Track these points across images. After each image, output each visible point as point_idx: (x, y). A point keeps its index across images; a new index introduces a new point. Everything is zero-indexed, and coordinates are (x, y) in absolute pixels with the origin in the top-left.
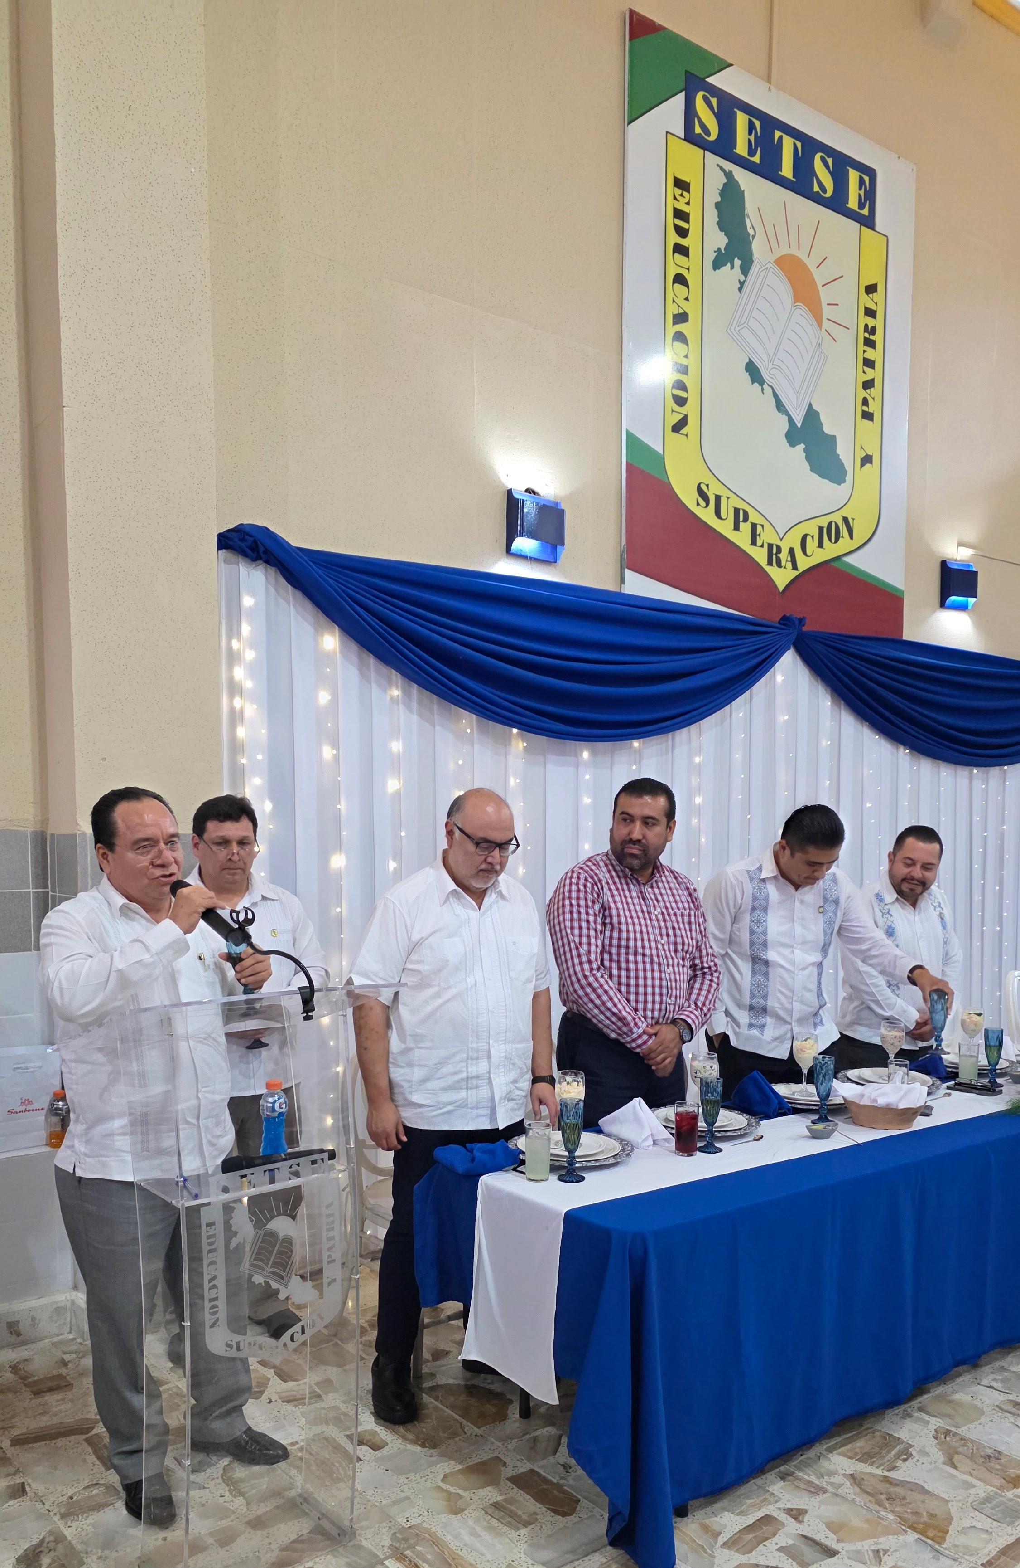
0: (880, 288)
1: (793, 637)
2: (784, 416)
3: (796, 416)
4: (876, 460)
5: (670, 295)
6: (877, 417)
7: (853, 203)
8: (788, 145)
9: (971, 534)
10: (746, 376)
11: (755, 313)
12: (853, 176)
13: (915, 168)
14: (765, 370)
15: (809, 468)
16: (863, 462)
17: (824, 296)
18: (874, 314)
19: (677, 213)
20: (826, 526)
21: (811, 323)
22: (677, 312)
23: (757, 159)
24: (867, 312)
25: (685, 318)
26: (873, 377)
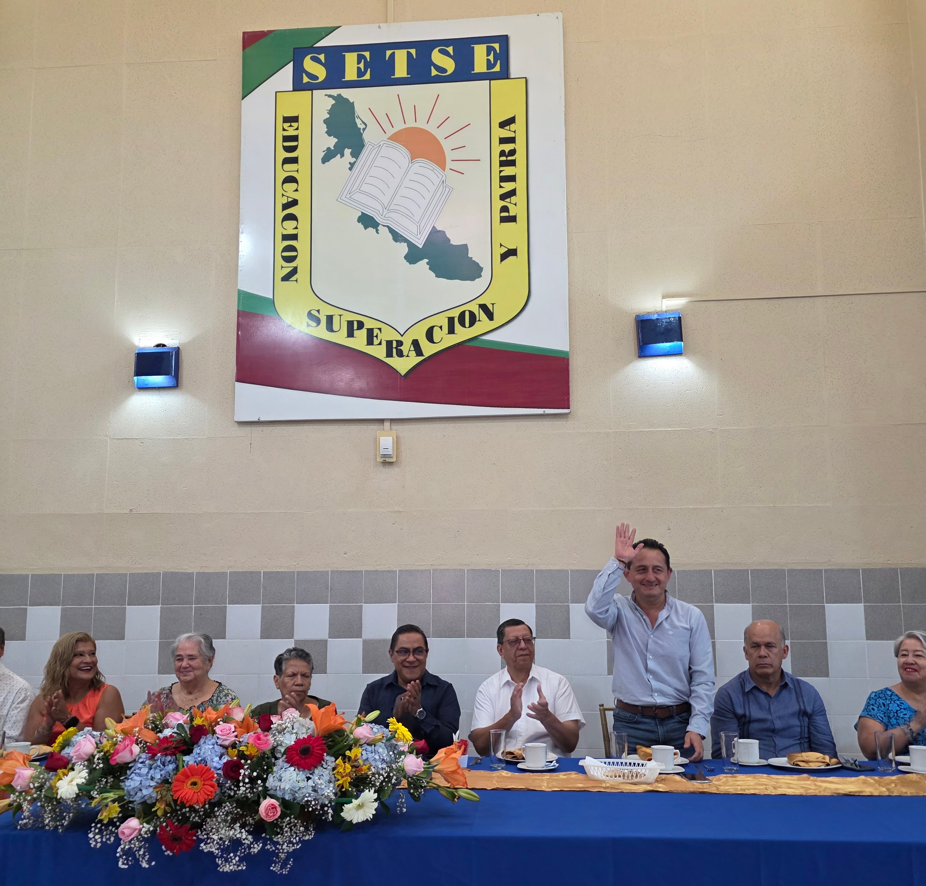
0: (520, 119)
2: (403, 243)
3: (417, 240)
4: (522, 251)
5: (279, 191)
6: (521, 218)
7: (480, 68)
8: (401, 57)
10: (361, 226)
11: (368, 180)
12: (480, 49)
13: (560, 15)
14: (381, 216)
15: (435, 275)
16: (504, 257)
17: (447, 145)
18: (512, 140)
19: (286, 139)
20: (458, 316)
21: (432, 169)
22: (286, 202)
23: (367, 76)
24: (503, 141)
25: (295, 203)
26: (514, 188)
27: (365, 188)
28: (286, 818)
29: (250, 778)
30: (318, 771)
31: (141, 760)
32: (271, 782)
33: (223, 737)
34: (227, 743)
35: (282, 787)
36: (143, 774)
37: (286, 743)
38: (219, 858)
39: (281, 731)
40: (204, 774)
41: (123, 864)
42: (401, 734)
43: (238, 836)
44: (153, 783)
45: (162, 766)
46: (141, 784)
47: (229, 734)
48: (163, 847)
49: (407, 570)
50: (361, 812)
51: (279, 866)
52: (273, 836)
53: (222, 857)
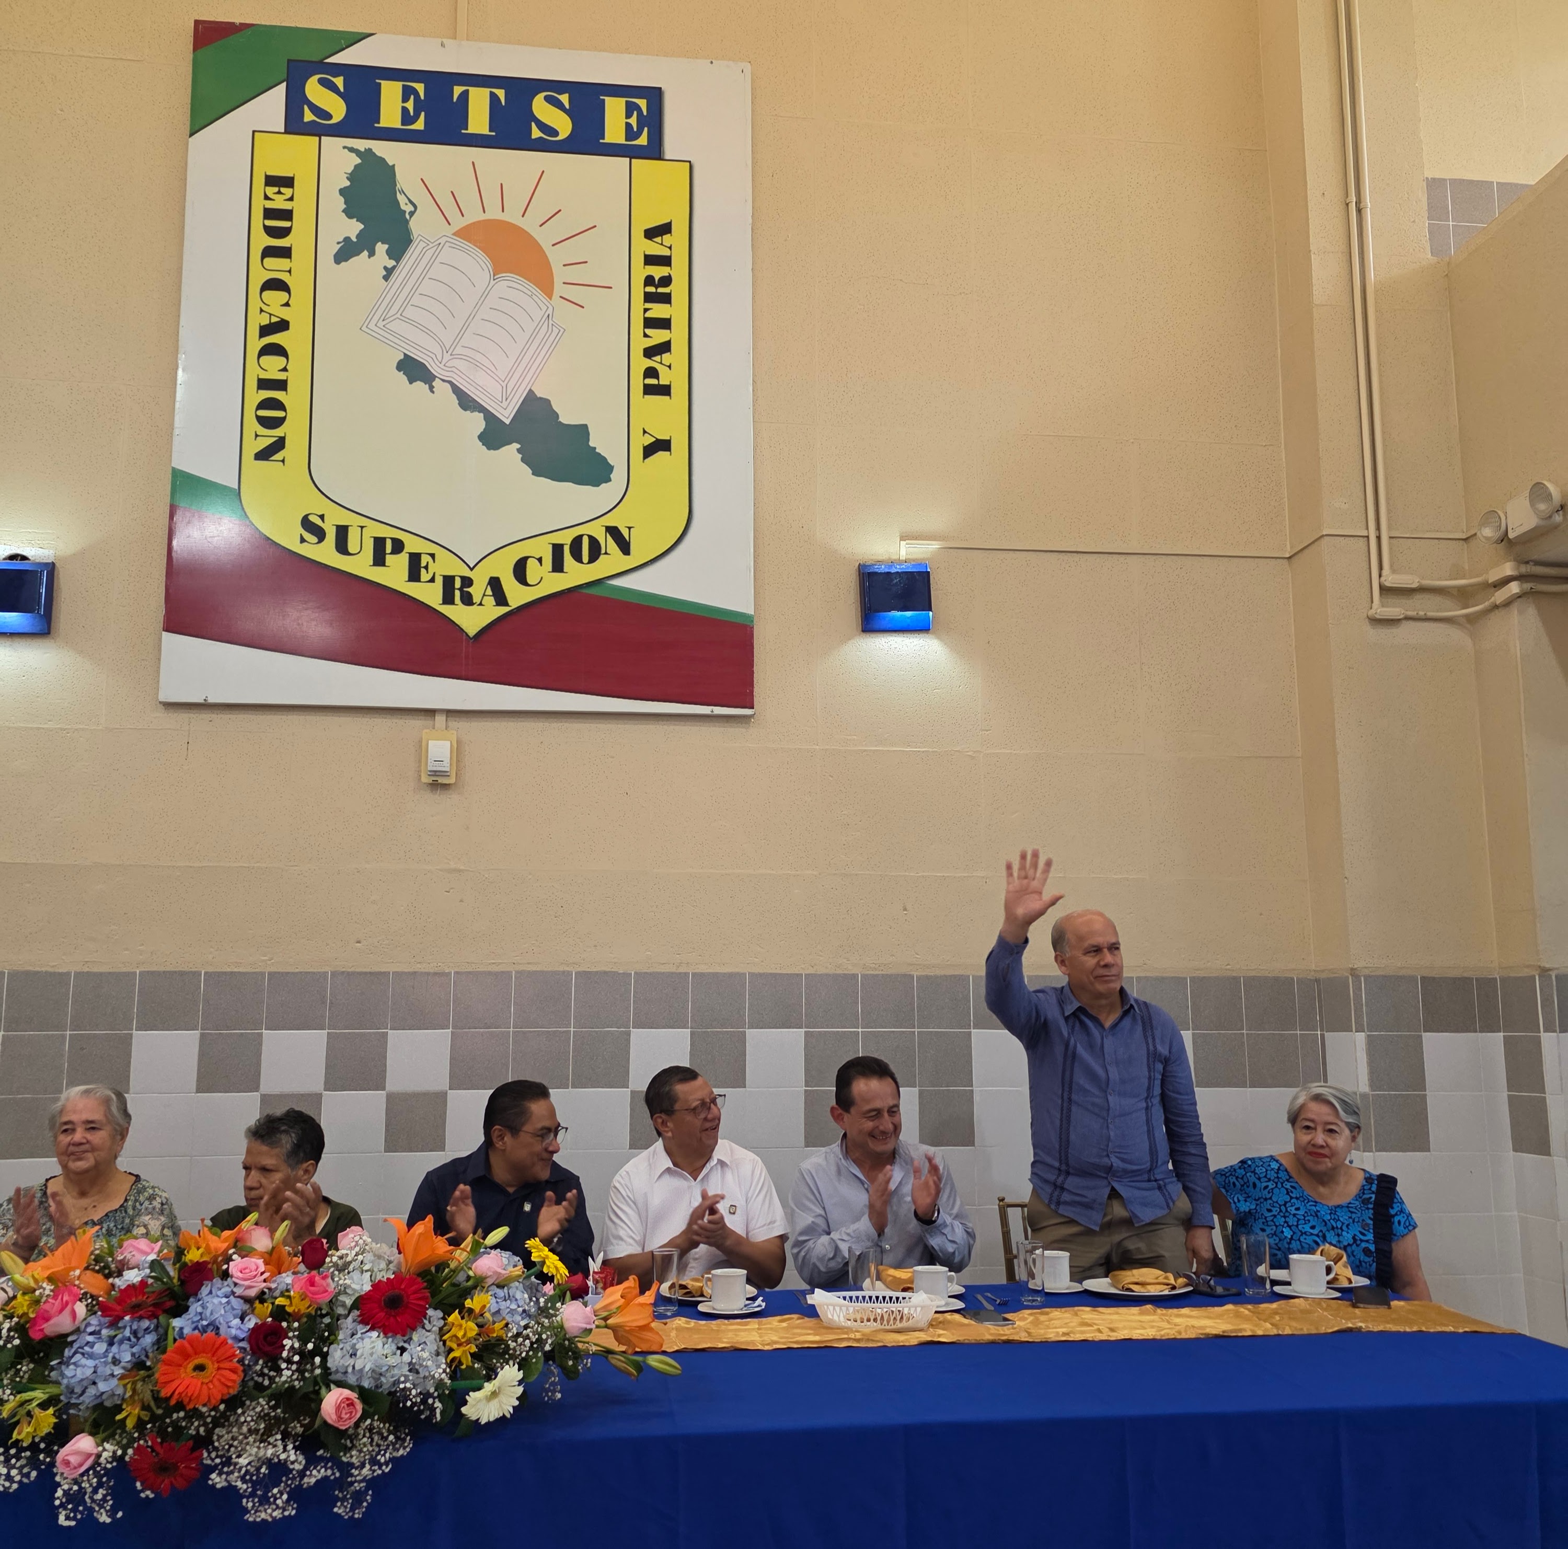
0: (680, 227)
2: (476, 413)
3: (501, 410)
4: (679, 445)
5: (255, 304)
6: (679, 390)
7: (614, 137)
8: (479, 100)
10: (402, 377)
11: (416, 300)
12: (614, 104)
13: (748, 68)
14: (438, 364)
15: (531, 472)
16: (649, 451)
17: (556, 257)
18: (665, 261)
19: (269, 214)
20: (569, 542)
21: (530, 293)
22: (268, 322)
23: (419, 125)
24: (650, 260)
25: (283, 325)
26: (668, 339)
27: (410, 312)
28: (366, 1420)
29: (301, 1352)
30: (418, 1335)
31: (90, 1330)
32: (337, 1357)
33: (247, 1283)
34: (252, 1293)
35: (357, 1368)
36: (98, 1354)
37: (354, 1290)
38: (248, 1498)
39: (343, 1268)
40: (218, 1349)
41: (67, 1518)
42: (552, 1266)
43: (283, 1457)
44: (118, 1371)
45: (133, 1339)
46: (95, 1372)
47: (255, 1276)
48: (138, 1485)
49: (470, 973)
50: (495, 1403)
51: (349, 1506)
52: (342, 1454)
53: (253, 1495)
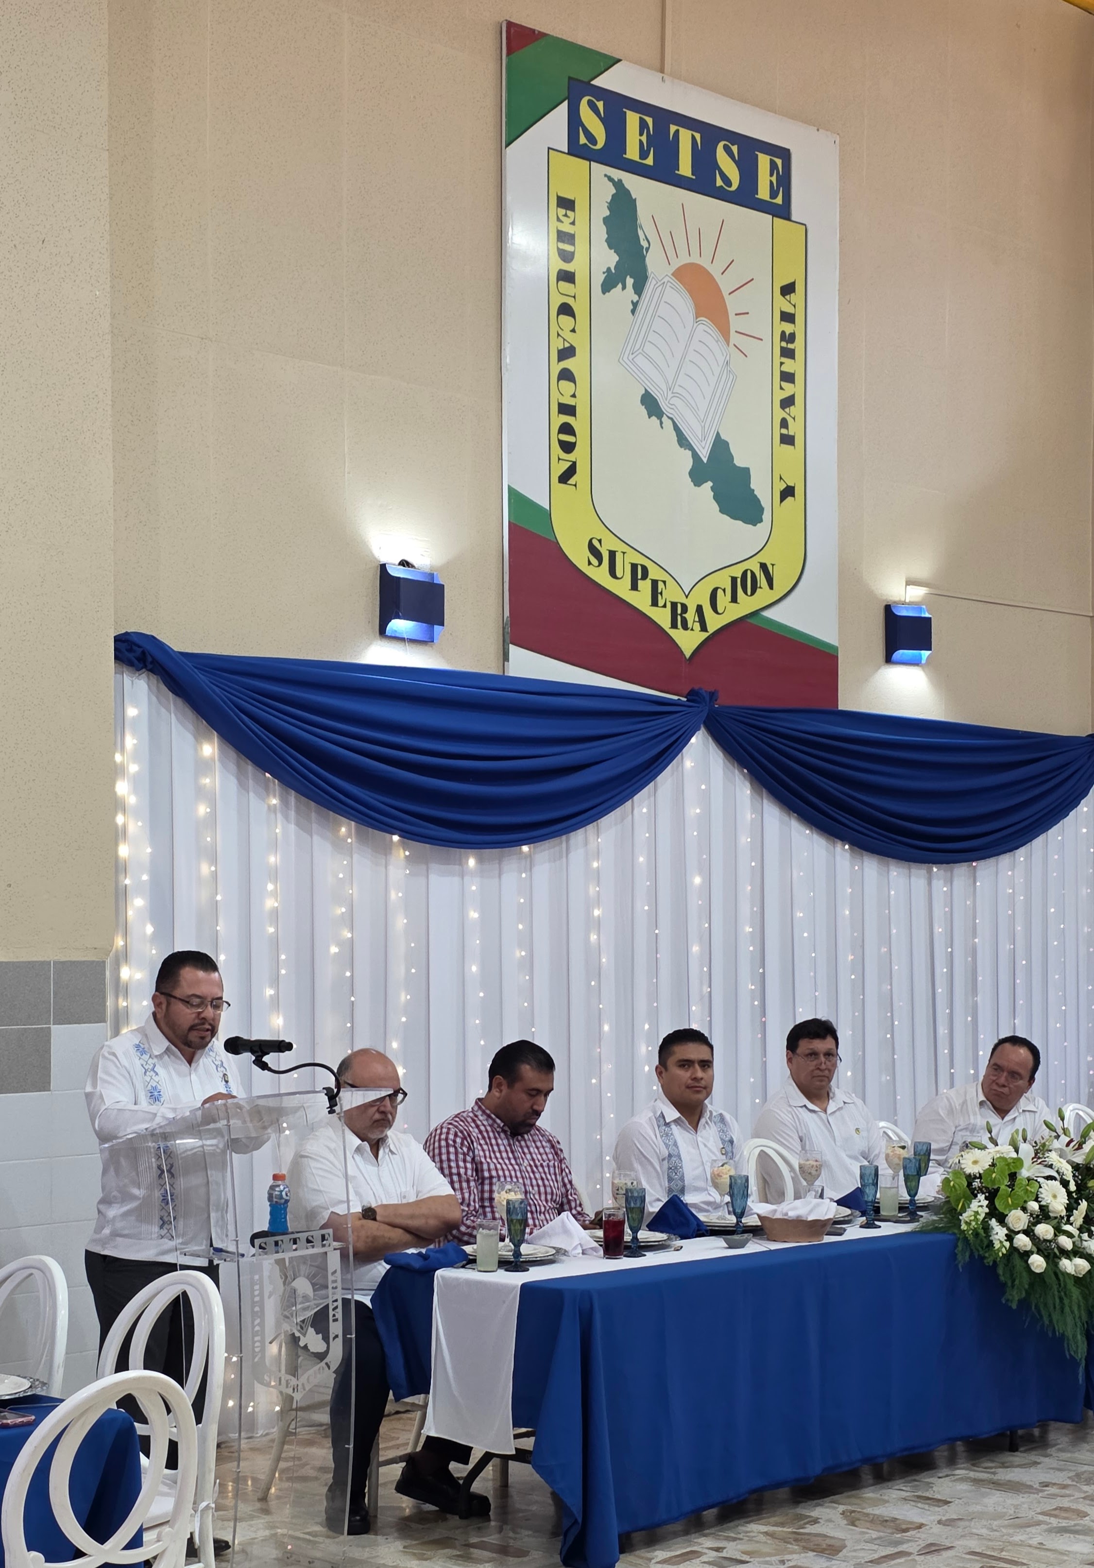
0: (799, 287)
1: (704, 715)
2: (687, 451)
3: (701, 449)
4: (799, 491)
5: (554, 329)
6: (799, 441)
7: (763, 193)
8: (685, 138)
9: (923, 568)
10: (643, 411)
12: (764, 161)
13: (837, 139)
14: (664, 400)
15: (718, 509)
16: (783, 495)
17: (730, 306)
18: (791, 318)
19: (560, 236)
20: (740, 575)
21: (716, 339)
22: (562, 347)
23: (649, 160)
24: (783, 316)
25: (571, 351)
26: (793, 392)
